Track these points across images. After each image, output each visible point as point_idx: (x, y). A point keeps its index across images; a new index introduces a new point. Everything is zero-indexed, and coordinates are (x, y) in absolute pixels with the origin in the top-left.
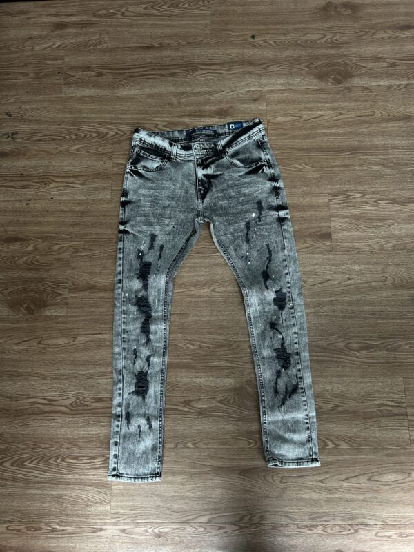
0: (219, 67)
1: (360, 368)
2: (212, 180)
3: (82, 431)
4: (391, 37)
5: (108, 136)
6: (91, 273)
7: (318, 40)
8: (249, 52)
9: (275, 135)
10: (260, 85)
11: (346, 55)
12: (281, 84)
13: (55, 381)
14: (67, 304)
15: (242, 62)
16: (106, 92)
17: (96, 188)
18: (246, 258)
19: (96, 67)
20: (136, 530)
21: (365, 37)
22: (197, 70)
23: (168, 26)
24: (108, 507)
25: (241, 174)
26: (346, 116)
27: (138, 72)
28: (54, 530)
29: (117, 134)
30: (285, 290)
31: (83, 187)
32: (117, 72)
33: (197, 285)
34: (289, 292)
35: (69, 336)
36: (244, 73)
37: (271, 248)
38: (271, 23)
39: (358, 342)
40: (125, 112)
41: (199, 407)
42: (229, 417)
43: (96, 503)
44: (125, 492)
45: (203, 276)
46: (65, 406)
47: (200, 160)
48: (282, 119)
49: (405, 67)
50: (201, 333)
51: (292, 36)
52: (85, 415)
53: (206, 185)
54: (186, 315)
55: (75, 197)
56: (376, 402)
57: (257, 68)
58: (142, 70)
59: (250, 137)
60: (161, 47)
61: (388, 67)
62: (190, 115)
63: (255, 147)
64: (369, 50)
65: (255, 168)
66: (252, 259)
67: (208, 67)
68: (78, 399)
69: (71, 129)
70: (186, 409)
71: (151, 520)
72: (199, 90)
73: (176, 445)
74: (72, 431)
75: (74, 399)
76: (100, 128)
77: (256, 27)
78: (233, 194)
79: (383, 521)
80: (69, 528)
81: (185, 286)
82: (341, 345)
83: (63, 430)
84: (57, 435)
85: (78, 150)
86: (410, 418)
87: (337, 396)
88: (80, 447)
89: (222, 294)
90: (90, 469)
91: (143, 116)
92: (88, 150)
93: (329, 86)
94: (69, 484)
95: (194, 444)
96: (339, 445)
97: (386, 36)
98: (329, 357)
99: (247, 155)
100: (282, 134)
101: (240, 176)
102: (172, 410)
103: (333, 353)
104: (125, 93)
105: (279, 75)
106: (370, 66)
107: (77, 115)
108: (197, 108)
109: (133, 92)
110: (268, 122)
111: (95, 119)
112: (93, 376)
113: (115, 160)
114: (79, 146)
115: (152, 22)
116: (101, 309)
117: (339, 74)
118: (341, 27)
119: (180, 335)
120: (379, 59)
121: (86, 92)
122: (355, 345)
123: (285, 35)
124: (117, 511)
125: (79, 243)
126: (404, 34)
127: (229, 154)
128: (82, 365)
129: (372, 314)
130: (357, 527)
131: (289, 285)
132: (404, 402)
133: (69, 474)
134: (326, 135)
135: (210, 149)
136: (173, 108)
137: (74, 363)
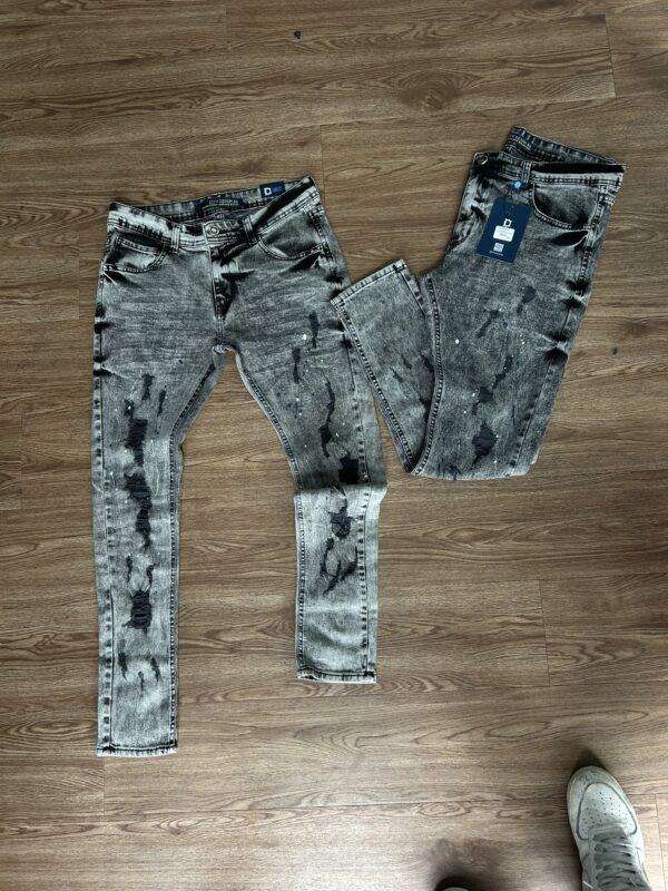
0: (242, 90)
1: (473, 568)
2: (238, 283)
3: (55, 686)
4: (522, 23)
5: (70, 216)
6: (54, 441)
7: (403, 34)
8: (291, 61)
9: (337, 202)
10: (311, 117)
11: (449, 59)
12: (344, 115)
13: (9, 612)
14: (20, 492)
15: (280, 79)
16: (62, 142)
17: (55, 304)
18: (294, 408)
19: (46, 100)
20: (143, 825)
21: (480, 26)
22: (208, 97)
23: (159, 22)
24: (100, 795)
25: (282, 271)
26: (450, 164)
27: (112, 105)
28: (22, 831)
29: (83, 212)
30: (354, 456)
31: (35, 302)
32: (77, 106)
33: (221, 452)
34: (362, 458)
35: (28, 543)
36: (284, 98)
37: (334, 390)
38: (325, 9)
39: (470, 529)
40: (95, 174)
41: (230, 639)
42: (277, 653)
43: (82, 790)
44: (123, 771)
45: (230, 437)
46: (28, 649)
47: (216, 251)
48: (347, 174)
49: (545, 75)
50: (230, 528)
51: (361, 29)
52: (59, 661)
53: (228, 291)
54: (206, 500)
55: (24, 320)
56: (498, 620)
57: (306, 88)
58: (119, 100)
59: (296, 208)
60: (148, 59)
61: (519, 76)
62: (199, 175)
63: (304, 224)
64: (487, 47)
65: (305, 260)
66: (304, 408)
67: (226, 91)
68: (47, 636)
69: (10, 207)
70: (211, 645)
71: (165, 810)
72: (212, 131)
73: (198, 699)
74: (39, 686)
75: (40, 638)
76: (56, 204)
77: (302, 17)
78: (272, 304)
79: (507, 795)
80: (44, 828)
81: (203, 455)
82: (444, 535)
83: (27, 684)
84: (18, 692)
85: (22, 242)
86: (549, 641)
87: (440, 613)
88: (53, 709)
89: (262, 465)
90: (71, 740)
91: (124, 179)
92: (38, 242)
93: (422, 114)
94: (41, 764)
95: (225, 696)
96: (442, 687)
97: (514, 21)
98: (426, 554)
99: (292, 239)
100: (348, 200)
101: (281, 274)
102: (191, 646)
103: (431, 548)
104: (94, 141)
105: (341, 98)
106: (488, 75)
107: (16, 184)
108: (211, 163)
109: (105, 140)
110: (326, 180)
111: (47, 188)
112: (68, 601)
113: (84, 257)
114: (24, 236)
115: (131, 17)
116: (74, 498)
117: (439, 92)
118: (441, 10)
119: (197, 533)
120: (504, 62)
121: (29, 143)
122: (464, 534)
123: (348, 27)
124: (115, 799)
125: (34, 394)
126: (544, 17)
127: (264, 237)
128: (49, 585)
129: (490, 485)
130: (469, 805)
131: (363, 446)
132: (539, 618)
133: (39, 750)
134: (419, 198)
135: (233, 230)
136: (171, 164)
137: (38, 584)
